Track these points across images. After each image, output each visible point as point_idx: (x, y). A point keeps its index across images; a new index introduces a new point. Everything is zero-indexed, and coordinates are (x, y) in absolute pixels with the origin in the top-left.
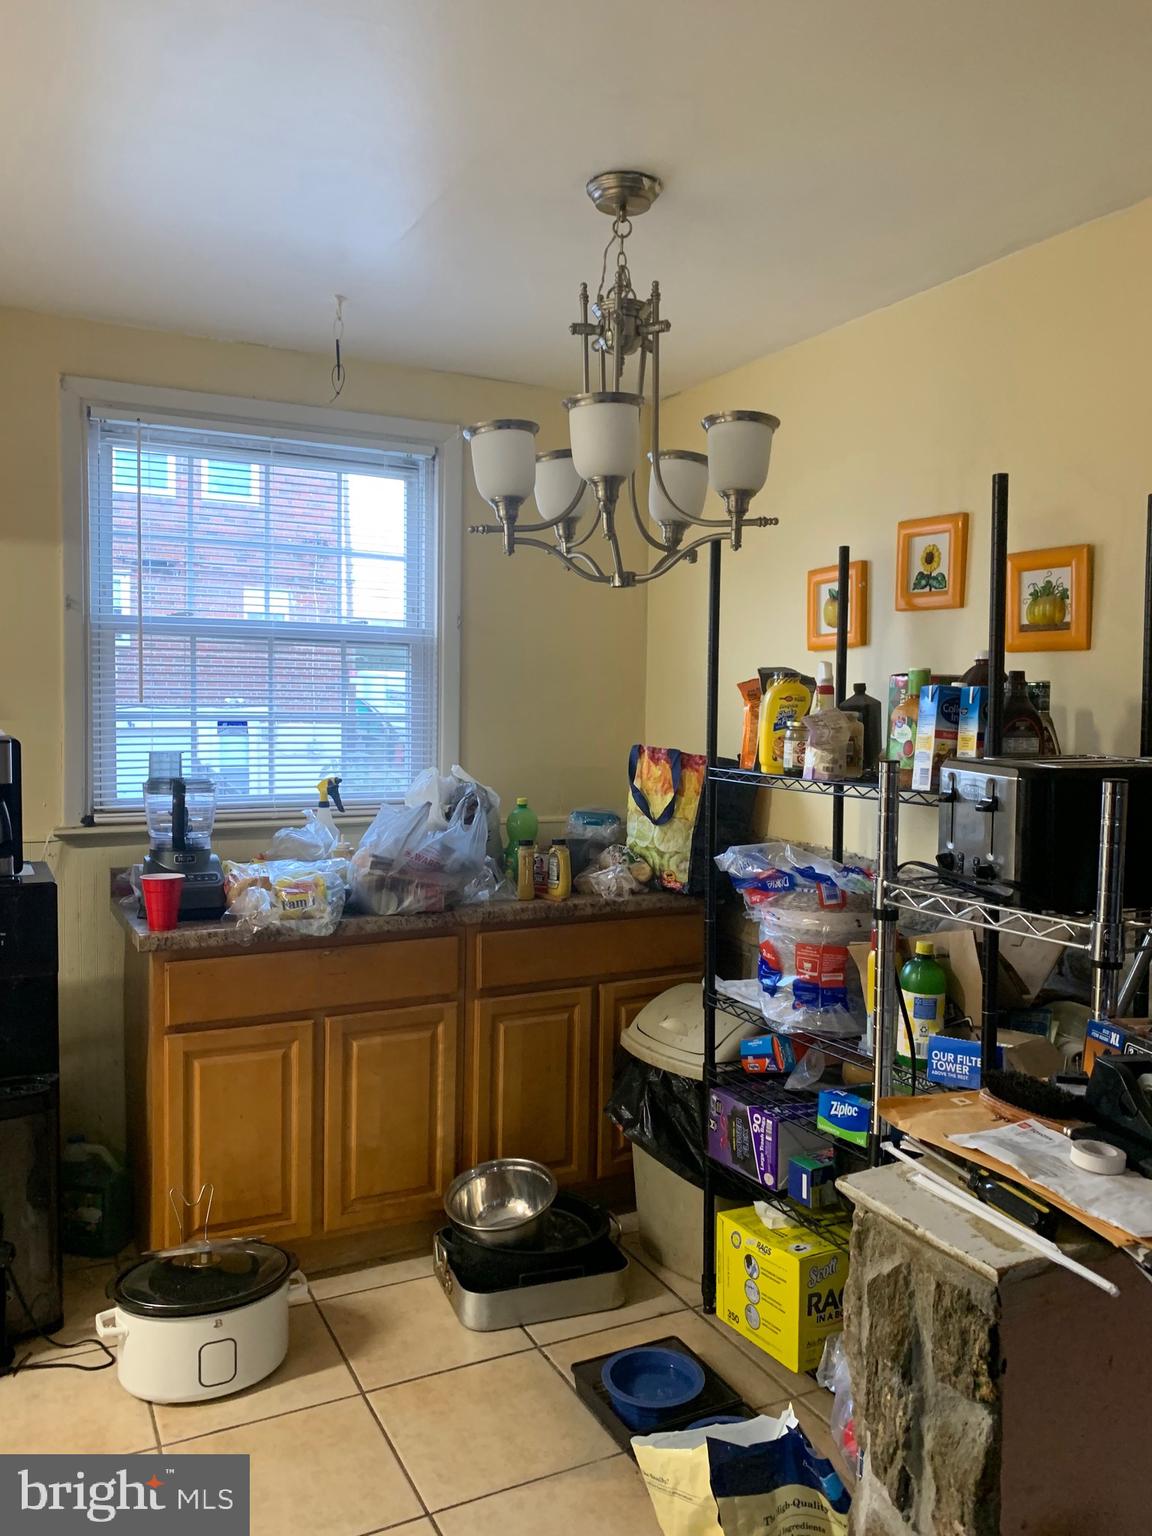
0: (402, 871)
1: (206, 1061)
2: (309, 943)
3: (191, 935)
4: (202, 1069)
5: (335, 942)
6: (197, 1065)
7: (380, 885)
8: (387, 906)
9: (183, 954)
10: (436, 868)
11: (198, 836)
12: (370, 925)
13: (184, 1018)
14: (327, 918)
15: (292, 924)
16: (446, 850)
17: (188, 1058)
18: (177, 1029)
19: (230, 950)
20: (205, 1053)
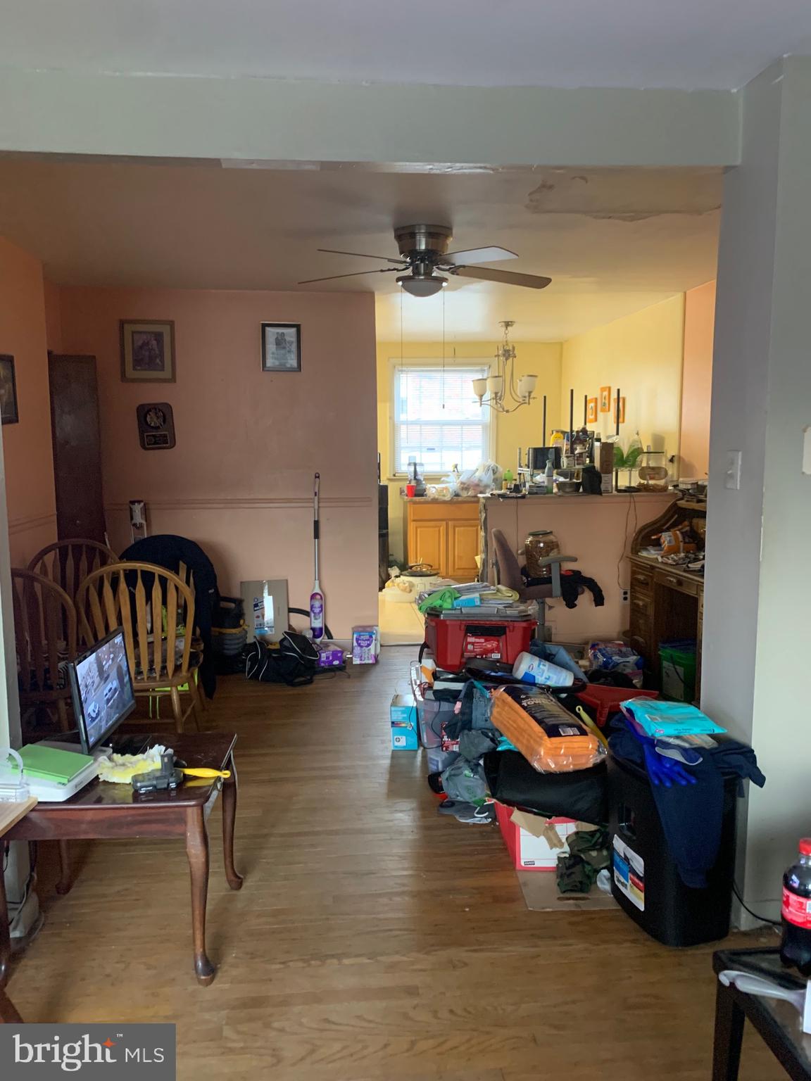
0: (468, 485)
1: (422, 529)
2: (445, 502)
3: (417, 499)
4: (420, 531)
5: (451, 502)
6: (419, 530)
7: (463, 489)
8: (464, 494)
9: (415, 503)
10: (477, 485)
11: (419, 477)
12: (460, 499)
13: (416, 518)
14: (449, 496)
15: (440, 497)
16: (480, 480)
17: (416, 528)
18: (414, 521)
19: (426, 502)
20: (420, 527)
